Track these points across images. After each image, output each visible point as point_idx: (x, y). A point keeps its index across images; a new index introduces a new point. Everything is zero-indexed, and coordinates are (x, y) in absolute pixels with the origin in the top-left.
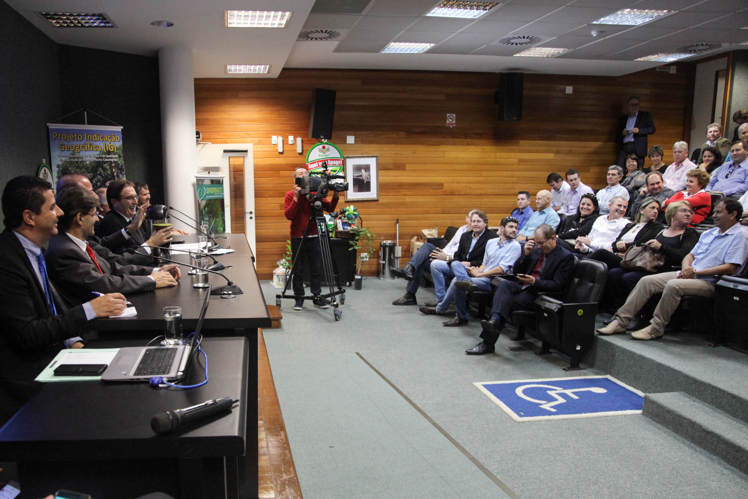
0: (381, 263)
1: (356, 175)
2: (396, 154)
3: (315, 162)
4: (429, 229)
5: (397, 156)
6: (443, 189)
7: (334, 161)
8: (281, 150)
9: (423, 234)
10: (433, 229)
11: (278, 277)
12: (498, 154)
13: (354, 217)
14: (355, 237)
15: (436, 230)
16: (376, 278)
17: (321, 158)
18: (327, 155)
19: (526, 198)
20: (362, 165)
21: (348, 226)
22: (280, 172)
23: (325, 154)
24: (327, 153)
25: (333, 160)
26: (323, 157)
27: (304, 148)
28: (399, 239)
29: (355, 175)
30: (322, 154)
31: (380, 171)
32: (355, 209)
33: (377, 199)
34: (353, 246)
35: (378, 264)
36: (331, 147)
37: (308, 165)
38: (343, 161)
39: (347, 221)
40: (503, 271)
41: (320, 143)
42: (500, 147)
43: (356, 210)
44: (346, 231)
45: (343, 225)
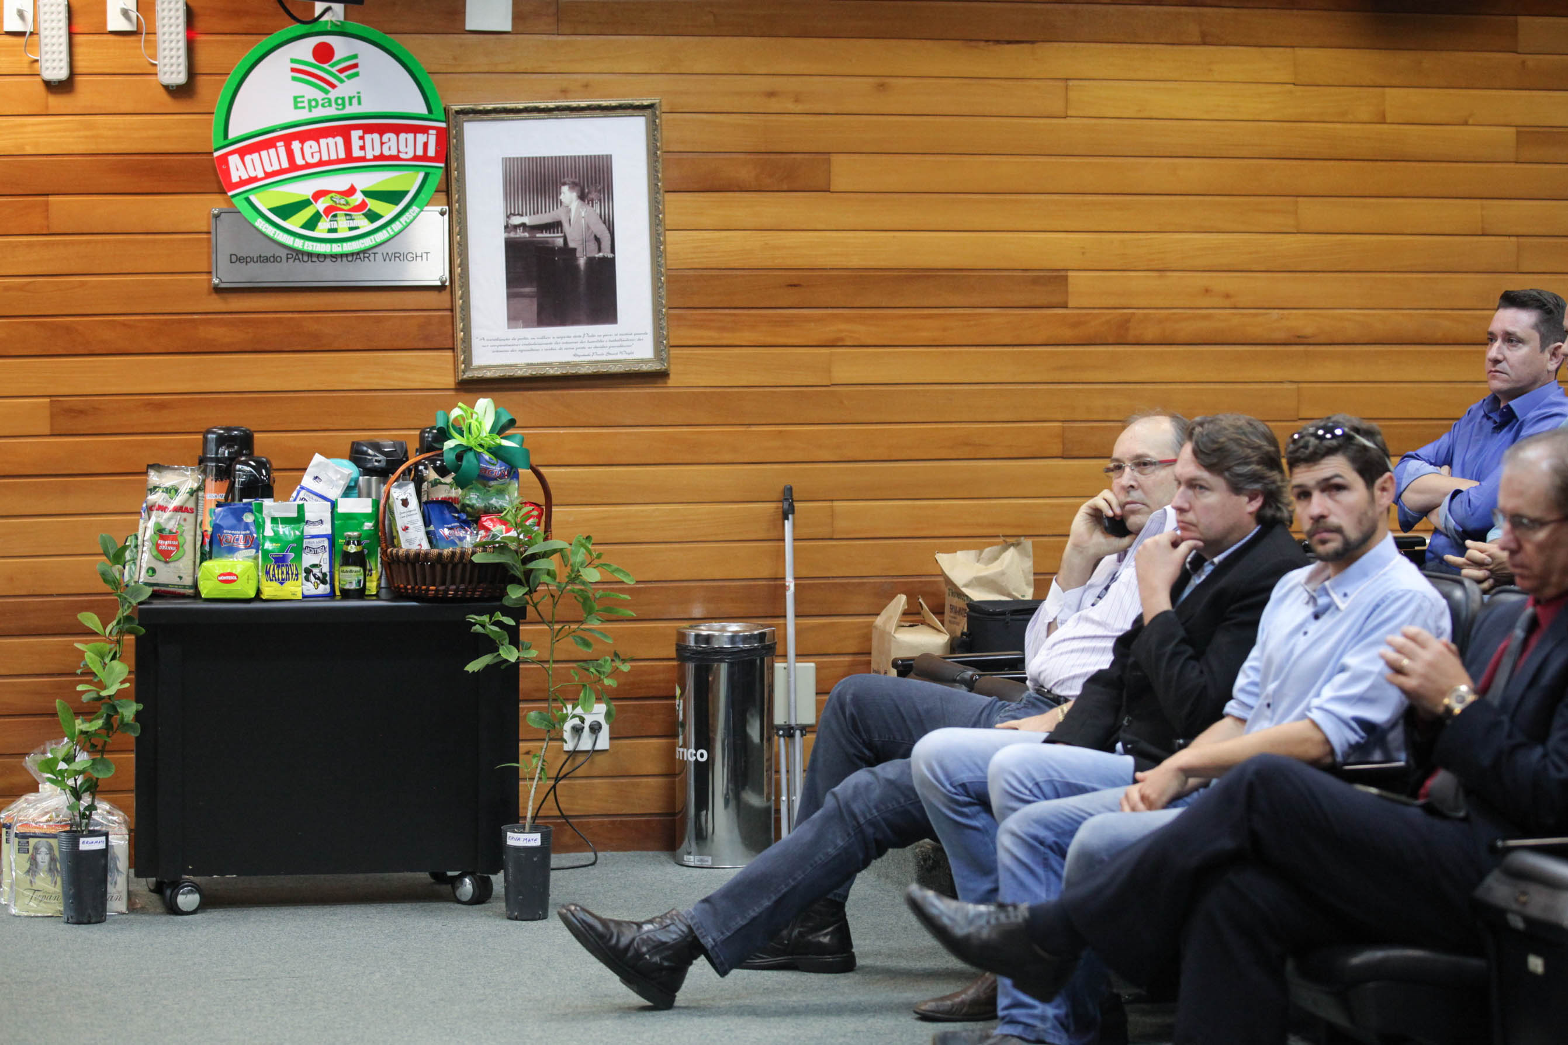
0: (684, 763)
1: (526, 220)
2: (771, 94)
3: (270, 144)
4: (980, 548)
5: (774, 105)
6: (1065, 306)
7: (389, 136)
8: (60, 73)
9: (949, 582)
10: (1006, 547)
11: (22, 849)
12: (1395, 97)
13: (497, 469)
14: (504, 593)
15: (1024, 553)
16: (663, 856)
17: (303, 115)
18: (341, 102)
19: (1536, 336)
20: (558, 161)
21: (465, 524)
22: (51, 198)
23: (333, 94)
24: (346, 88)
25: (381, 130)
26: (319, 113)
27: (205, 58)
28: (797, 616)
29: (516, 220)
30: (310, 92)
31: (672, 202)
32: (504, 419)
33: (656, 367)
34: (489, 645)
35: (673, 770)
36: (368, 54)
37: (224, 159)
38: (443, 137)
39: (456, 493)
40: (1332, 751)
41: (298, 29)
42: (1404, 59)
43: (512, 423)
44: (447, 551)
45: (427, 522)
